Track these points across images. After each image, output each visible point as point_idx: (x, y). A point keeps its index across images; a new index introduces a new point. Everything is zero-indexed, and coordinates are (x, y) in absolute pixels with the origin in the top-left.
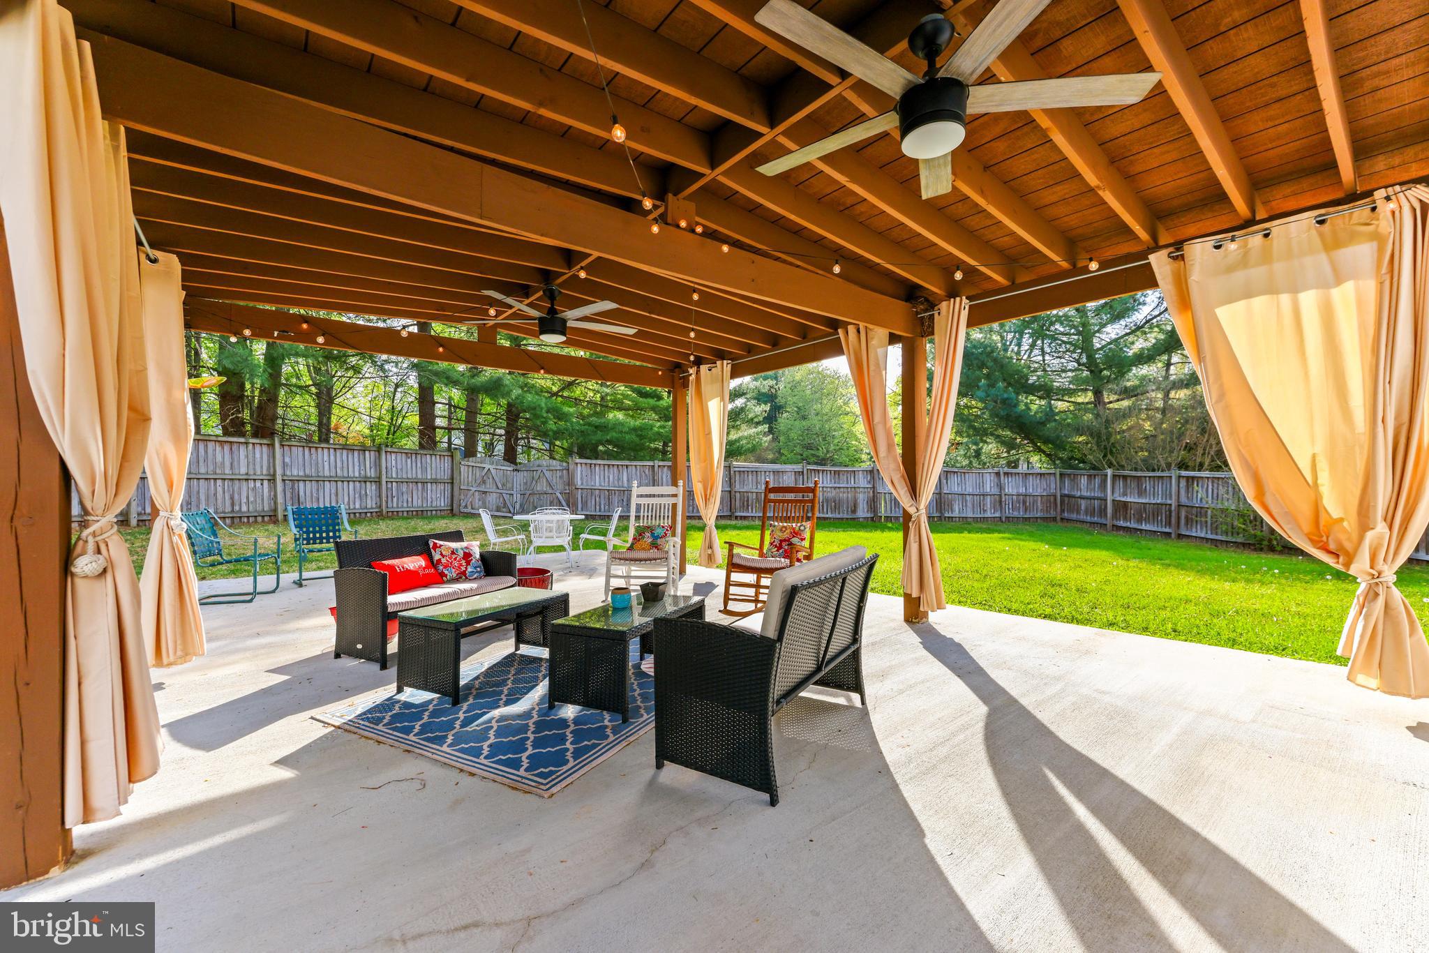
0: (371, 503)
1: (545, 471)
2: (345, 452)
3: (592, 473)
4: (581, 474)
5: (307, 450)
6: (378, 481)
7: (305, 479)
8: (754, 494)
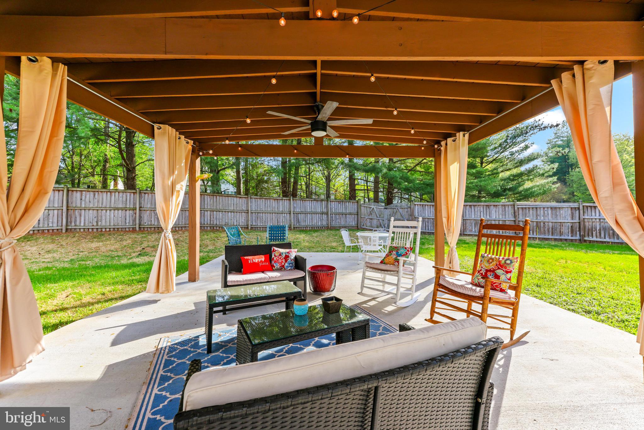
0: (324, 223)
1: (399, 209)
2: (315, 202)
3: (424, 210)
4: (418, 210)
5: (302, 201)
6: (327, 214)
7: (301, 213)
8: (535, 223)
